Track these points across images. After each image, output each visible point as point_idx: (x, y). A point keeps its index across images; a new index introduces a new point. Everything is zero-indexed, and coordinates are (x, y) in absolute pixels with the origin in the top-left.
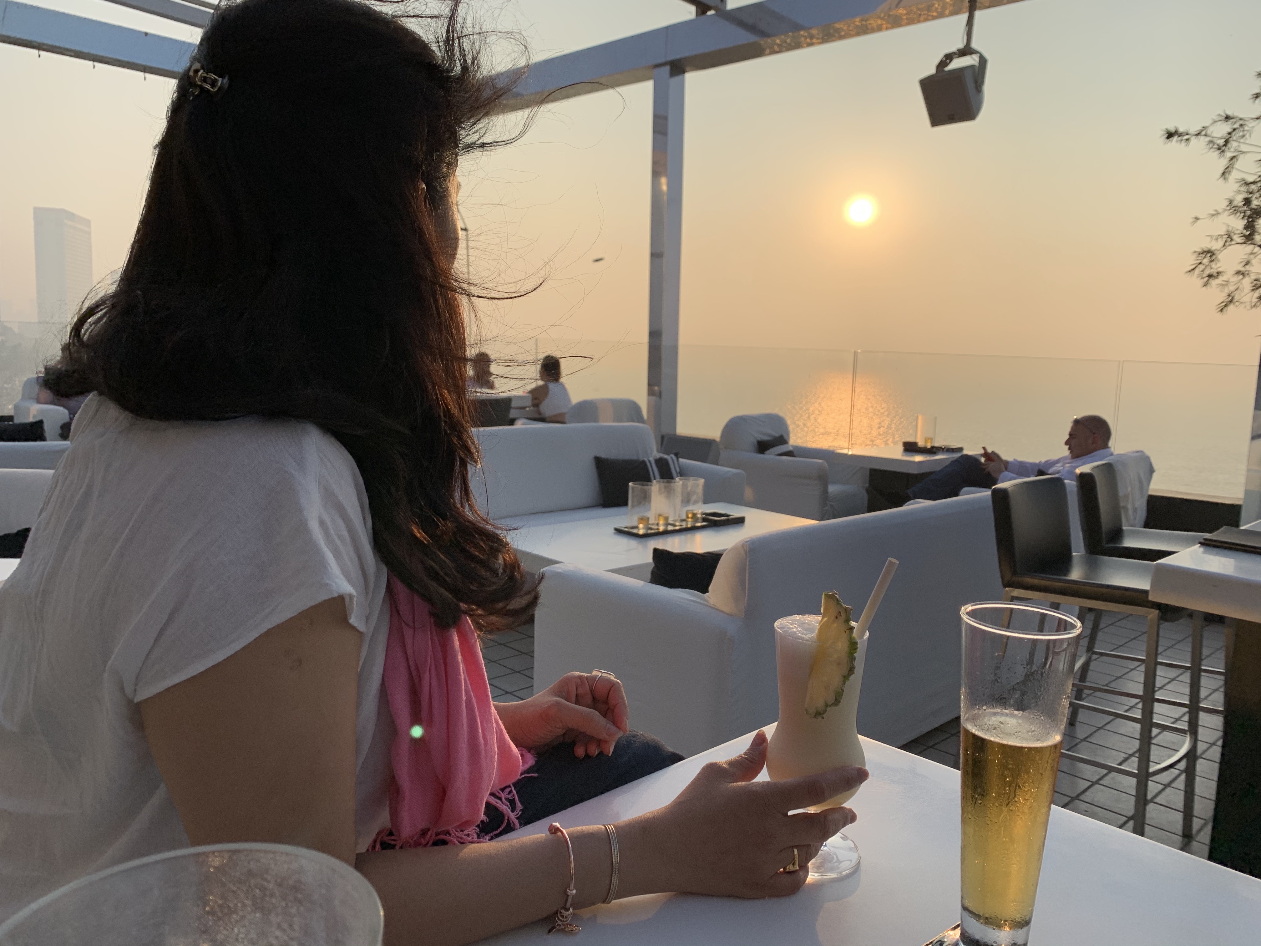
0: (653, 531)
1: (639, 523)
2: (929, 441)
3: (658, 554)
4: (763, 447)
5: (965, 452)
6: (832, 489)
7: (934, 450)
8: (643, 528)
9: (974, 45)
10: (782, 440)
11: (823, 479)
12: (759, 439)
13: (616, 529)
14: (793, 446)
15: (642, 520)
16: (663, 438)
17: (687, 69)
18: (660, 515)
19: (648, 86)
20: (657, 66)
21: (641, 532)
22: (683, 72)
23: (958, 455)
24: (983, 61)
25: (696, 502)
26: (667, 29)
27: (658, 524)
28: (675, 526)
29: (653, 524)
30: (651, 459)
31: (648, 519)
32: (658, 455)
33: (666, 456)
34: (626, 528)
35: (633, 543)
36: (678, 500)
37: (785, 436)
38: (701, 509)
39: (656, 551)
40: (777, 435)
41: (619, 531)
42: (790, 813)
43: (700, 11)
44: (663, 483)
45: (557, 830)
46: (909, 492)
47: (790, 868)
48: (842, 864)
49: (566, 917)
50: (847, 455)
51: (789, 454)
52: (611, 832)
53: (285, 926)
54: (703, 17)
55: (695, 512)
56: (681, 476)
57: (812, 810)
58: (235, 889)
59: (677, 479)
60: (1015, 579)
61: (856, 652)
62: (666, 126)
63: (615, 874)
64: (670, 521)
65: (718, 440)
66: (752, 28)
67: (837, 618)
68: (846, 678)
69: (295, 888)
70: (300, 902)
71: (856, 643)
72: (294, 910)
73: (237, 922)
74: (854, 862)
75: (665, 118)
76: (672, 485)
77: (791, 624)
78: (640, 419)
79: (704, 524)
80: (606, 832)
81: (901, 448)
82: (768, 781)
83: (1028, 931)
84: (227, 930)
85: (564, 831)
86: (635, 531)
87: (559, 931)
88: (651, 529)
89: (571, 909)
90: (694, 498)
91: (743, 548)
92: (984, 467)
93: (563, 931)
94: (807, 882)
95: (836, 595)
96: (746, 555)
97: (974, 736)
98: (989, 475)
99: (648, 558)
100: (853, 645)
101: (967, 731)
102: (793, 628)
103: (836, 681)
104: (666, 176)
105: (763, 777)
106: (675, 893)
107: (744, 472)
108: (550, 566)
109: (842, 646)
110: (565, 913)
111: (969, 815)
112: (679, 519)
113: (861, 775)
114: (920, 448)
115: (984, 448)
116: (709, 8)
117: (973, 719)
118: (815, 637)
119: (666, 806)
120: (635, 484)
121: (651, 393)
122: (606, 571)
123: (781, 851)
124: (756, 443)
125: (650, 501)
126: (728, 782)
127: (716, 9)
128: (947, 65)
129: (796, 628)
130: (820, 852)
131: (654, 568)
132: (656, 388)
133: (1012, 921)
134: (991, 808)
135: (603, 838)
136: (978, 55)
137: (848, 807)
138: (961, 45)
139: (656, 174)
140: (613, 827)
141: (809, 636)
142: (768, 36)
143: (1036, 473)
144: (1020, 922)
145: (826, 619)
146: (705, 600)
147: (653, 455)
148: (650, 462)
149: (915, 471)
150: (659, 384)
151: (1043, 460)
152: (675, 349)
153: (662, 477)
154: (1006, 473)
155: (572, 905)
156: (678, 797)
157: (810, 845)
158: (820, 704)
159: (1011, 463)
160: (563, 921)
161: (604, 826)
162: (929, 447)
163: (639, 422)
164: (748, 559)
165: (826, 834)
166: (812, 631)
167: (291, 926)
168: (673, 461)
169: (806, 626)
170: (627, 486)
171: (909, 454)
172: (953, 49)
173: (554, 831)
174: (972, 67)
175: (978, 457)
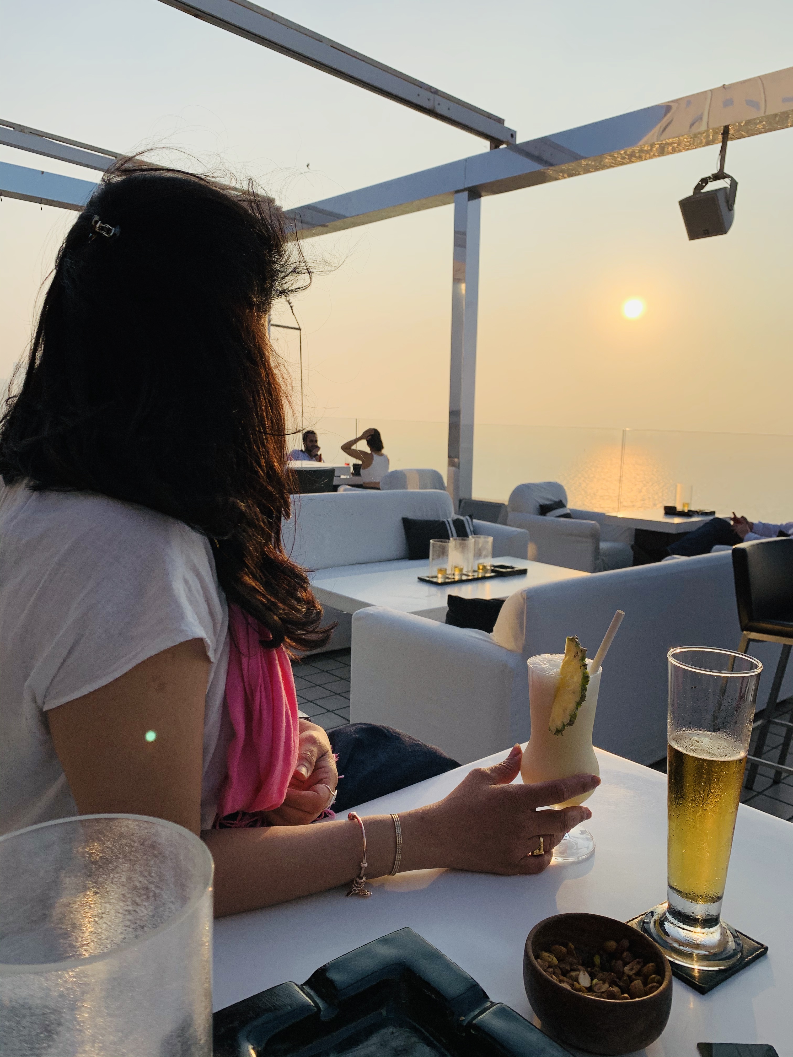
0: (450, 580)
1: (438, 574)
2: (686, 506)
3: (451, 599)
4: (544, 510)
5: (718, 515)
6: (603, 546)
7: (691, 513)
8: (441, 578)
9: (726, 171)
10: (561, 504)
11: (596, 537)
12: (541, 503)
13: (419, 578)
14: (570, 509)
15: (440, 571)
16: (460, 501)
17: (483, 194)
18: (456, 567)
19: (450, 208)
20: (457, 192)
21: (440, 581)
22: (480, 196)
23: (711, 518)
24: (734, 184)
25: (486, 556)
26: (466, 160)
27: (454, 574)
28: (468, 576)
29: (450, 574)
30: (450, 520)
31: (446, 570)
32: (456, 517)
33: (462, 518)
34: (428, 577)
35: (433, 590)
36: (471, 555)
37: (564, 501)
38: (490, 562)
39: (450, 597)
40: (557, 500)
41: (421, 580)
42: (538, 809)
43: (493, 145)
44: (459, 540)
45: (354, 817)
46: (668, 549)
47: (537, 852)
48: (580, 851)
49: (360, 884)
50: (616, 517)
51: (567, 516)
52: (396, 820)
53: (146, 874)
54: (497, 150)
55: (485, 565)
56: (475, 534)
57: (556, 807)
58: (111, 846)
59: (470, 537)
60: (751, 624)
61: (587, 684)
62: (465, 240)
63: (399, 852)
64: (464, 572)
65: (506, 503)
66: (538, 159)
67: (575, 656)
68: (579, 704)
69: (153, 847)
70: (156, 857)
71: (588, 677)
72: (152, 863)
73: (112, 869)
74: (591, 849)
75: (465, 234)
76: (466, 542)
77: (541, 661)
78: (442, 487)
79: (493, 574)
80: (392, 820)
81: (662, 511)
82: (520, 785)
83: (721, 904)
84: (106, 875)
85: (360, 819)
86: (435, 580)
87: (354, 894)
88: (448, 578)
89: (364, 879)
90: (484, 553)
91: (522, 596)
92: (732, 528)
93: (358, 895)
94: (551, 864)
95: (576, 639)
96: (524, 602)
97: (677, 751)
98: (736, 535)
99: (444, 603)
100: (586, 678)
101: (671, 747)
102: (542, 665)
103: (572, 706)
104: (465, 282)
105: (518, 780)
106: (444, 869)
107: (527, 532)
108: (364, 609)
109: (577, 679)
110: (360, 881)
111: (673, 812)
112: (472, 570)
113: (595, 782)
114: (679, 512)
115: (734, 513)
116: (502, 143)
117: (677, 739)
118: (560, 672)
119: (440, 802)
120: (435, 541)
121: (451, 463)
122: (409, 613)
123: (529, 839)
124: (538, 505)
125: (447, 555)
126: (489, 784)
127: (507, 143)
128: (703, 187)
129: (545, 664)
130: (562, 841)
131: (448, 611)
132: (456, 460)
133: (707, 896)
134: (689, 808)
135: (389, 825)
136: (730, 179)
137: (585, 807)
138: (715, 171)
139: (456, 280)
140: (398, 816)
141: (555, 670)
142: (551, 165)
143: (777, 533)
144: (712, 898)
145: (567, 658)
146: (489, 637)
147: (452, 517)
148: (448, 521)
149: (673, 531)
150: (457, 456)
151: (784, 523)
152: (471, 428)
153: (458, 535)
154: (751, 534)
155: (364, 875)
156: (450, 795)
157: (554, 835)
158: (559, 724)
159: (757, 525)
160: (358, 887)
161: (391, 815)
162: (686, 511)
163: (441, 489)
164: (526, 605)
165: (566, 827)
166: (558, 667)
167: (150, 874)
168: (468, 521)
169: (552, 662)
170: (429, 543)
171: (668, 516)
172: (709, 174)
173: (352, 818)
174: (725, 189)
175: (728, 520)
